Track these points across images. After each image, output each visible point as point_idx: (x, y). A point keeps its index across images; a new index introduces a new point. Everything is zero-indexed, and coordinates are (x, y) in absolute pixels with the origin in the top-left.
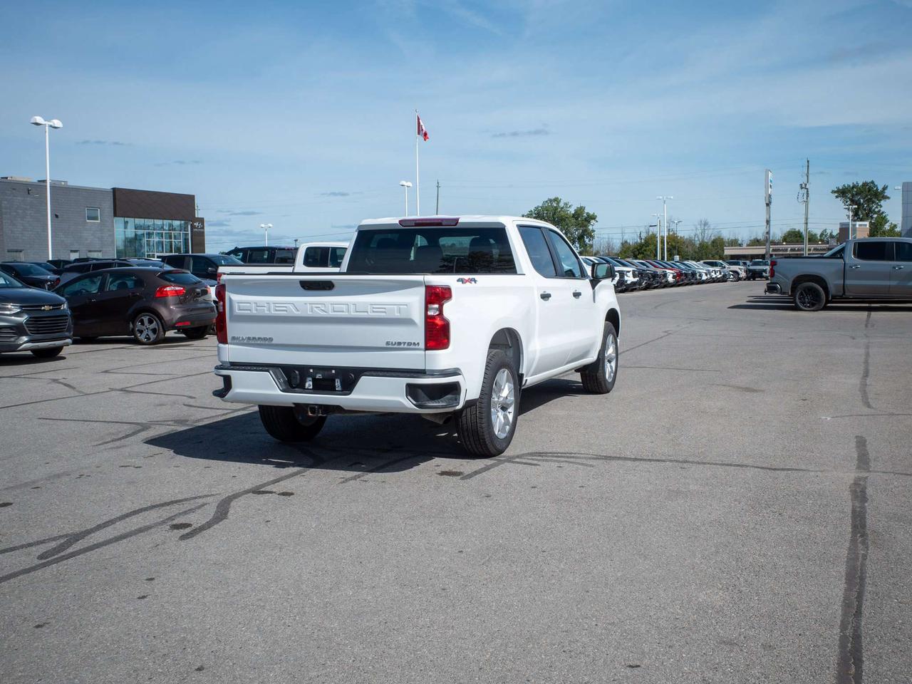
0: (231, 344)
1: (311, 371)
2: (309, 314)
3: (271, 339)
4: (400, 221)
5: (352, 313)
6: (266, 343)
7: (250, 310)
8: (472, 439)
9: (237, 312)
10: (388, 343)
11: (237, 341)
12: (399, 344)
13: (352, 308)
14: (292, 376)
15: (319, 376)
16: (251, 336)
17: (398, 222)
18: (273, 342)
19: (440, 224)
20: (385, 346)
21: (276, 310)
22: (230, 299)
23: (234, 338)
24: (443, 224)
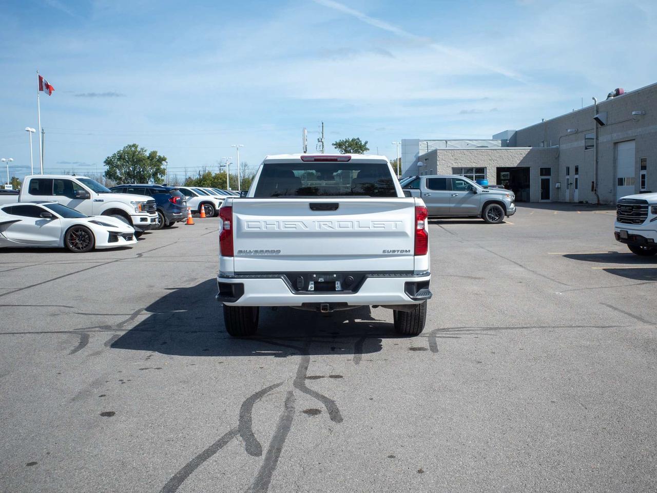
0: (237, 256)
1: (315, 276)
2: (317, 229)
3: (279, 251)
4: (302, 157)
5: (356, 229)
6: (275, 255)
7: (260, 228)
8: (413, 323)
9: (245, 229)
10: (384, 251)
11: (244, 253)
12: (394, 251)
13: (356, 224)
14: (297, 281)
15: (321, 280)
16: (259, 249)
17: (300, 158)
18: (280, 254)
19: (336, 160)
20: (382, 254)
21: (285, 227)
22: (238, 220)
23: (240, 252)
24: (338, 160)
